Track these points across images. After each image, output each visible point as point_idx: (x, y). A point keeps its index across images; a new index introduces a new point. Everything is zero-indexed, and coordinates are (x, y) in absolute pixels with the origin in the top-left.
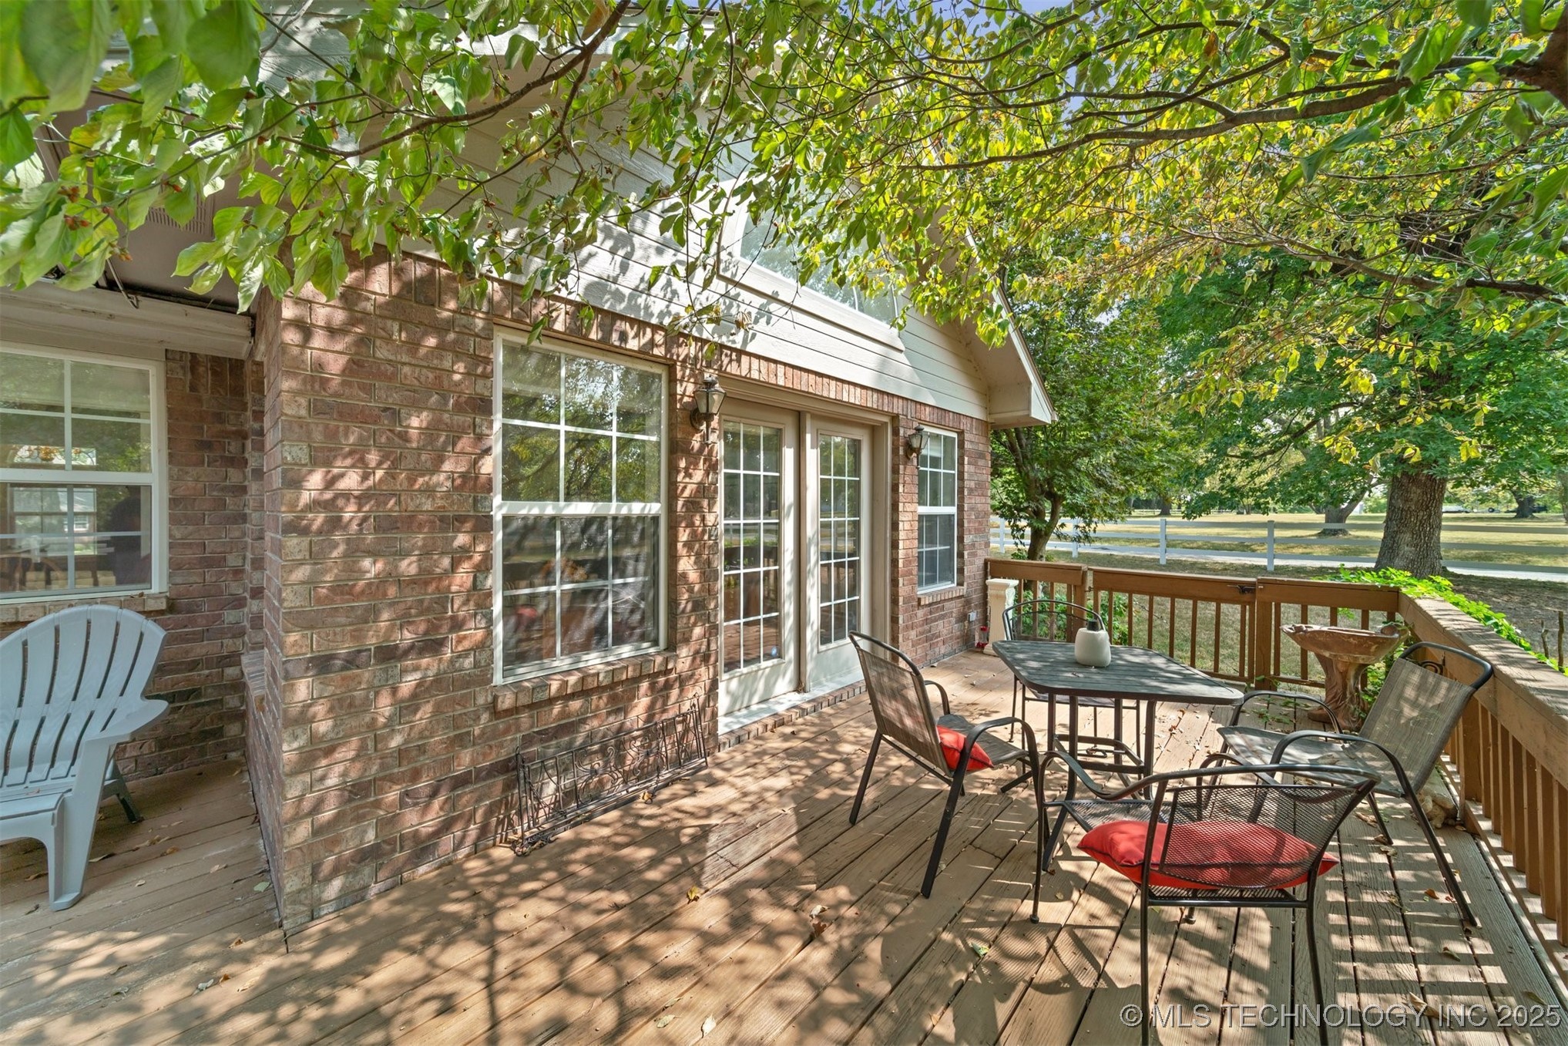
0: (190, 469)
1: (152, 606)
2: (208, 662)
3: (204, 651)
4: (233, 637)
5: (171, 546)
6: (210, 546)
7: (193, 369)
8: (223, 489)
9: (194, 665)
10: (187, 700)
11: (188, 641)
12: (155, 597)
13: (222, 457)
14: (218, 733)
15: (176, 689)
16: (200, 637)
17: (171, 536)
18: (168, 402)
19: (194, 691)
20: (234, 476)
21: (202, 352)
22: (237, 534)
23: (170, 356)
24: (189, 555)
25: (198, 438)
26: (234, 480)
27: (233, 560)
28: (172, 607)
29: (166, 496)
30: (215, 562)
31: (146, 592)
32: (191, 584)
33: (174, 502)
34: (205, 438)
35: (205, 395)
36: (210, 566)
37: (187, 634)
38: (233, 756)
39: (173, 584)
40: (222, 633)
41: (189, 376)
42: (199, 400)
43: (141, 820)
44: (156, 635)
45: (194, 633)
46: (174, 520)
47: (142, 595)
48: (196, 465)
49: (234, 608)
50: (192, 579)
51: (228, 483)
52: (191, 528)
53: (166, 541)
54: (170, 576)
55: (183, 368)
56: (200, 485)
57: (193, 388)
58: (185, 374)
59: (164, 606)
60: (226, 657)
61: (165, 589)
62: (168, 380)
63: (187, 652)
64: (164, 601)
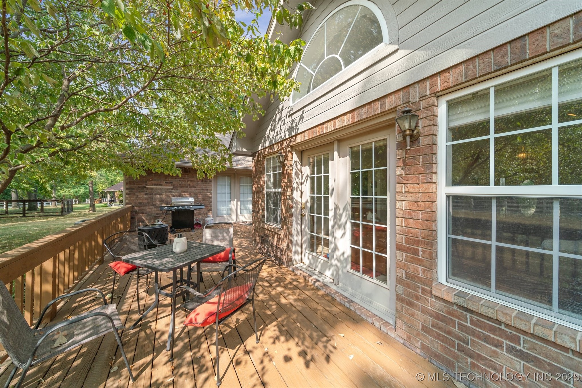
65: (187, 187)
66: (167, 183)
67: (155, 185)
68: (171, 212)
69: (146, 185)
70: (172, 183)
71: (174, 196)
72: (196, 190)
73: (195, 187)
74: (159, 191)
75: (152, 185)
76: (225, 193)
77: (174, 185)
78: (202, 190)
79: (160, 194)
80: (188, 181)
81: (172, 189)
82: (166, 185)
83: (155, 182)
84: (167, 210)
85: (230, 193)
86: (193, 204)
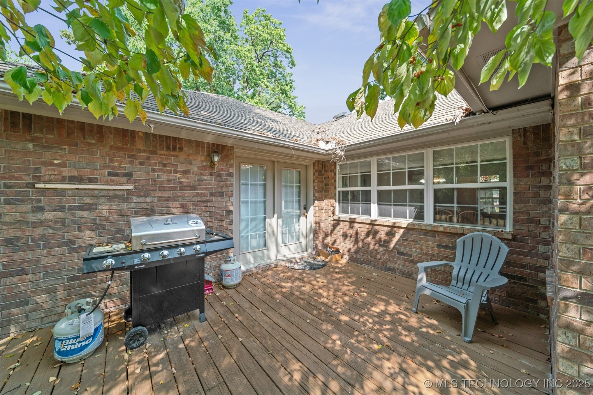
0: (522, 179)
1: (506, 236)
2: (530, 267)
3: (528, 261)
4: (543, 259)
5: (514, 213)
6: (532, 214)
7: (525, 135)
8: (540, 187)
9: (523, 266)
10: (520, 280)
11: (521, 255)
12: (507, 233)
13: (538, 172)
14: (535, 302)
15: (515, 274)
16: (527, 254)
17: (514, 208)
18: (514, 152)
19: (523, 278)
20: (545, 181)
21: (529, 126)
22: (546, 209)
23: (514, 132)
24: (522, 217)
25: (527, 165)
26: (544, 183)
27: (544, 222)
28: (514, 238)
29: (512, 191)
30: (535, 221)
31: (504, 230)
32: (523, 230)
33: (515, 194)
34: (530, 165)
35: (530, 145)
36: (532, 223)
37: (521, 251)
38: (542, 316)
39: (515, 229)
40: (537, 255)
41: (523, 139)
42: (527, 148)
43: (498, 324)
44: (505, 249)
45: (524, 252)
46: (515, 201)
47: (502, 231)
48: (526, 177)
49: (544, 245)
50: (523, 228)
51: (541, 184)
52: (523, 205)
53: (512, 210)
54: (514, 225)
55: (520, 135)
56: (528, 186)
57: (524, 143)
58: (521, 138)
59: (510, 238)
60: (539, 267)
61: (512, 230)
62: (514, 142)
63: (521, 260)
64: (511, 235)
65: (174, 188)
66: (117, 175)
67: (72, 180)
68: (127, 274)
69: (38, 178)
70: (129, 175)
71: (137, 214)
72: (198, 195)
73: (194, 189)
74: (88, 201)
75: (63, 180)
76: (256, 202)
77: (136, 181)
78: (212, 195)
79: (90, 208)
80: (176, 172)
81: (129, 192)
82: (113, 183)
83: (75, 173)
84: (113, 270)
85: (265, 202)
86: (203, 238)
